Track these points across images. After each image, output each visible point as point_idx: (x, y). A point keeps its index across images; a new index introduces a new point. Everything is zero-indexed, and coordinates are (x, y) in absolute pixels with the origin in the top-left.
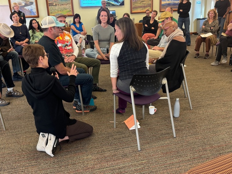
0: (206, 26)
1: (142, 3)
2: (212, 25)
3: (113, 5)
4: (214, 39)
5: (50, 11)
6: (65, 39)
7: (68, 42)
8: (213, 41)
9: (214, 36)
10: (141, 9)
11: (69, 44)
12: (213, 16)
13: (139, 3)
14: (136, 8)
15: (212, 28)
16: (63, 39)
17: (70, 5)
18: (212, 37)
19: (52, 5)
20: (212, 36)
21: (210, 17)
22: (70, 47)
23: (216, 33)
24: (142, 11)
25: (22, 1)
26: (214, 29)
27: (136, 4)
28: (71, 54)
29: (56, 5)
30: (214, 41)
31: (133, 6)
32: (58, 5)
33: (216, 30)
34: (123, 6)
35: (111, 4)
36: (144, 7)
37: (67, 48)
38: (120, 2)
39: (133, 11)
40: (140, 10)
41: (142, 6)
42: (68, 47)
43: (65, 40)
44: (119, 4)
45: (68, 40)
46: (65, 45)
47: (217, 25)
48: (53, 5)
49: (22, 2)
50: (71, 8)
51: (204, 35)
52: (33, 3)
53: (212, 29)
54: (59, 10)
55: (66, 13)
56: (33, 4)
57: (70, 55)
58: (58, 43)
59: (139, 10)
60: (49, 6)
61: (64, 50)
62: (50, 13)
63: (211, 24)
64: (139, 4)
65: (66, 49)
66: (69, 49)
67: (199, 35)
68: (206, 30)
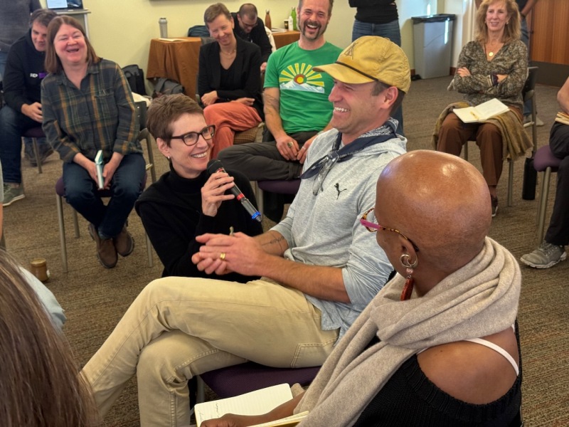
2: (500, 64)
4: (515, 129)
8: (513, 138)
9: (515, 116)
12: (502, 24)
15: (501, 78)
18: (506, 120)
20: (506, 113)
21: (491, 27)
23: (520, 101)
26: (512, 81)
30: (517, 136)
33: (519, 85)
51: (471, 109)
63: (495, 60)
67: (449, 112)
68: (477, 88)
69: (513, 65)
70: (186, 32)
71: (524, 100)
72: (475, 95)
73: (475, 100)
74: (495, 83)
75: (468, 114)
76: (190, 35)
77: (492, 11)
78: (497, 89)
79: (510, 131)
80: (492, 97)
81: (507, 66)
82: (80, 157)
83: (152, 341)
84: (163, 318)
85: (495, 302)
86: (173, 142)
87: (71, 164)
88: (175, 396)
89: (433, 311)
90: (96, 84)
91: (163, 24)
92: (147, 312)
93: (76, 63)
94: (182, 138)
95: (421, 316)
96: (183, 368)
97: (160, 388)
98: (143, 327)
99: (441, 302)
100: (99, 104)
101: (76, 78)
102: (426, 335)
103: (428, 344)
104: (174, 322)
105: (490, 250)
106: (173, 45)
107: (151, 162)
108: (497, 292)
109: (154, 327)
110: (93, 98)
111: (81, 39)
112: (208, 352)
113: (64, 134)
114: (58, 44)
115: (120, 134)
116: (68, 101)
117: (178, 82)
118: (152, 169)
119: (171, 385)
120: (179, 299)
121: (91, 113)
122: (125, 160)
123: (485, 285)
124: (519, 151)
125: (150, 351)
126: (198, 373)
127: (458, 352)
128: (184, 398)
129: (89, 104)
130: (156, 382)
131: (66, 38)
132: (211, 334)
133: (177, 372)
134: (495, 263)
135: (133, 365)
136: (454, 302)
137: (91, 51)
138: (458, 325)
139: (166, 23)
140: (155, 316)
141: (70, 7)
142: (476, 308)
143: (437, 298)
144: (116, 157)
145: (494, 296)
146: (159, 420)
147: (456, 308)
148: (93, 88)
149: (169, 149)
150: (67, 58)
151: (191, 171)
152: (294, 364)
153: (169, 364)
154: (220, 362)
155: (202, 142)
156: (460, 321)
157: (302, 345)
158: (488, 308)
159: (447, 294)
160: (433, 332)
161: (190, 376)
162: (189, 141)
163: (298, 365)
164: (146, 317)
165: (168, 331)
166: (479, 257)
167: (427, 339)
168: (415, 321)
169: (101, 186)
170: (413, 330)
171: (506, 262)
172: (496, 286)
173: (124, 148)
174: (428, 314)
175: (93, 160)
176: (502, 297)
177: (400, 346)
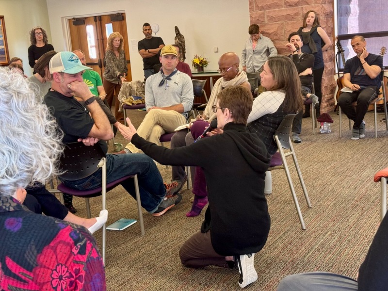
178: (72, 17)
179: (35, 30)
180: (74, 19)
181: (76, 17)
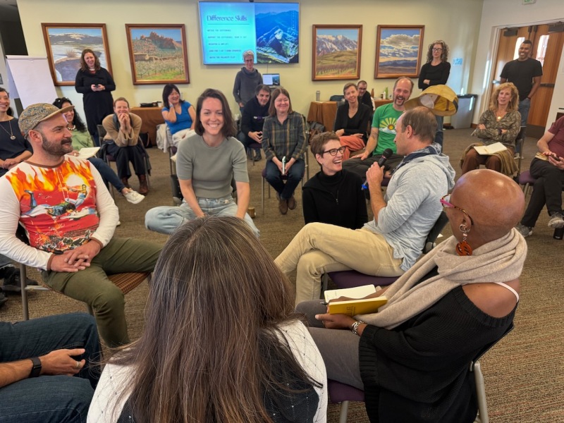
0: (488, 126)
1: (337, 59)
2: (504, 123)
3: (275, 63)
4: (509, 160)
5: (137, 72)
6: (64, 185)
7: (75, 197)
8: (508, 165)
9: (510, 152)
10: (336, 71)
11: (79, 201)
12: (507, 101)
13: (332, 58)
14: (324, 69)
15: (504, 131)
16: (56, 188)
17: (182, 60)
18: (505, 155)
19: (142, 58)
20: (505, 151)
21: (500, 103)
22: (85, 212)
23: (513, 144)
24: (336, 76)
25: (77, 49)
26: (510, 133)
27: (324, 62)
28: (83, 237)
29: (150, 59)
30: (510, 164)
31: (318, 65)
32: (156, 59)
33: (514, 136)
34: (297, 64)
35: (270, 59)
36: (343, 68)
37: (69, 214)
38: (289, 56)
39: (319, 76)
40: (334, 74)
41: (337, 65)
42: (74, 213)
43: (65, 188)
44: (288, 59)
45: (76, 187)
46: (61, 208)
47: (517, 123)
48: (145, 60)
49: (76, 51)
50: (184, 65)
51: (484, 147)
52: (101, 53)
53: (505, 134)
54: (158, 69)
55: (172, 77)
56: (101, 55)
57: (80, 240)
58: (34, 204)
59: (330, 75)
60: (136, 61)
61: (58, 223)
62: (137, 76)
63: (501, 121)
64: (330, 62)
65: (66, 221)
66: (75, 219)
67: (471, 148)
68: (489, 136)
69: (511, 125)
70: (329, 98)
71: (516, 144)
72: (488, 140)
73: (487, 142)
74: (500, 134)
75: (482, 150)
76: (331, 100)
77: (502, 93)
78: (501, 137)
79: (506, 161)
80: (497, 141)
81: (508, 125)
82: (275, 159)
83: (305, 253)
84: (312, 242)
85: (513, 264)
86: (325, 155)
87: (271, 162)
88: (315, 281)
89: (475, 266)
90: (290, 123)
91: (318, 94)
92: (304, 238)
93: (283, 112)
94: (329, 151)
95: (468, 267)
96: (320, 268)
97: (308, 276)
98: (302, 245)
99: (481, 261)
100: (290, 134)
101: (281, 119)
102: (470, 278)
103: (470, 282)
104: (318, 245)
105: (513, 233)
106: (322, 105)
107: (307, 164)
108: (514, 258)
109: (308, 247)
110: (288, 131)
111: (288, 102)
112: (333, 262)
113: (271, 146)
114: (277, 103)
115: (297, 149)
116: (276, 130)
117: (322, 124)
118: (308, 167)
119: (313, 275)
120: (321, 234)
121: (285, 137)
122: (297, 162)
123: (508, 254)
124: (510, 172)
125: (305, 257)
126: (327, 271)
127: (489, 289)
128: (318, 283)
129: (285, 133)
130: (306, 273)
131: (281, 100)
132: (335, 253)
133: (317, 269)
134: (514, 241)
135: (295, 263)
136: (489, 262)
137: (290, 108)
138: (490, 275)
139: (319, 94)
140: (308, 240)
141: (274, 84)
142: (501, 267)
143: (478, 258)
144: (292, 160)
145: (513, 260)
146: (305, 291)
147: (489, 265)
148: (288, 125)
149: (322, 159)
150: (280, 110)
151: (332, 171)
152: (377, 274)
153: (313, 265)
154: (338, 268)
155: (339, 154)
156: (491, 272)
157: (382, 264)
158: (508, 267)
159: (485, 256)
160: (474, 277)
161: (323, 272)
162: (333, 154)
163: (379, 275)
164: (303, 240)
165: (314, 249)
166: (506, 236)
167: (470, 280)
168: (464, 270)
169: (283, 173)
170: (463, 274)
171: (520, 241)
172: (514, 254)
173: (297, 156)
174: (472, 267)
175: (281, 161)
176: (517, 261)
177: (452, 281)
178: (504, 27)
179: (434, 44)
180: (506, 28)
181: (509, 27)
